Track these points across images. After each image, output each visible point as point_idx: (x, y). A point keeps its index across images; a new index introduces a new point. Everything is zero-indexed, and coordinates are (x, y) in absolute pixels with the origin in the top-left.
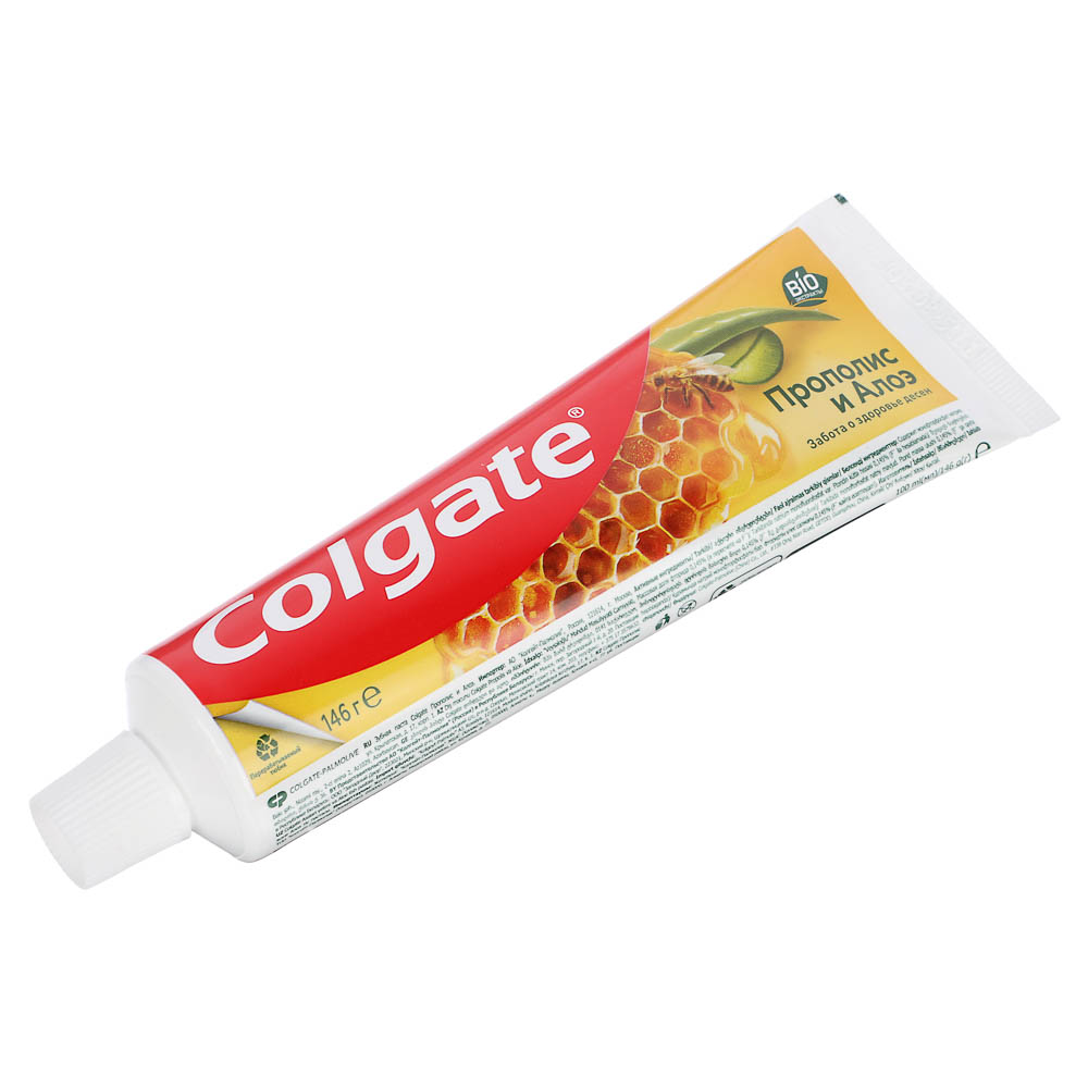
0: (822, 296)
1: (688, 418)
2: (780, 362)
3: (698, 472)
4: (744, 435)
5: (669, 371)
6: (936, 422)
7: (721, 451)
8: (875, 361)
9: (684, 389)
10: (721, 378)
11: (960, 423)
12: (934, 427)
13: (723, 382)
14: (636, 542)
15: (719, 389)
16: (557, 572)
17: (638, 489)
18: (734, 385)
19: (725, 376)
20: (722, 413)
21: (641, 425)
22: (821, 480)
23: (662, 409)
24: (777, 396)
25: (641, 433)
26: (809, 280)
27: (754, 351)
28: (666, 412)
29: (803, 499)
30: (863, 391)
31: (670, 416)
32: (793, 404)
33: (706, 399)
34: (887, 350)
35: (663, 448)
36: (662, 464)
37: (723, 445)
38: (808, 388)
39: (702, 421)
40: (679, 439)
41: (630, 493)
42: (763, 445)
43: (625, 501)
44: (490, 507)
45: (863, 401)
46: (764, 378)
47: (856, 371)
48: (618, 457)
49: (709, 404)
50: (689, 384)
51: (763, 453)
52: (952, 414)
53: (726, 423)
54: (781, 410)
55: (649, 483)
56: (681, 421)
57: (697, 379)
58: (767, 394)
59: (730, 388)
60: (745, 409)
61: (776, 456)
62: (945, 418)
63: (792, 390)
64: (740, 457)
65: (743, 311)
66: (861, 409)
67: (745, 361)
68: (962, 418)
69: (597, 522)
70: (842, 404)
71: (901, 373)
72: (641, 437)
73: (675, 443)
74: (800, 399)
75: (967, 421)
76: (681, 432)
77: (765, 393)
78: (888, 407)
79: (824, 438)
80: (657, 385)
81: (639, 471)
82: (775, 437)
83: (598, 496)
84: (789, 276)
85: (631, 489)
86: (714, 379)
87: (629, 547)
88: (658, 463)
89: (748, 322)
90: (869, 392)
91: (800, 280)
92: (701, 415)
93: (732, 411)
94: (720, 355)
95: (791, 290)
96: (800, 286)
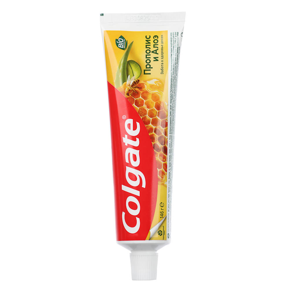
0: (125, 40)
1: (141, 96)
2: (138, 65)
3: (155, 103)
4: (152, 86)
5: (127, 90)
6: (171, 41)
7: (153, 94)
8: (148, 41)
9: (133, 91)
10: (135, 81)
11: (174, 36)
12: (172, 43)
13: (136, 81)
14: (162, 128)
15: (138, 83)
16: (159, 149)
17: (151, 119)
18: (138, 79)
19: (135, 79)
20: (144, 87)
21: (136, 107)
22: (171, 77)
23: (135, 99)
24: (146, 72)
25: (138, 108)
26: (120, 40)
27: (132, 68)
28: (136, 99)
29: (172, 84)
30: (155, 52)
31: (138, 99)
32: (150, 70)
33: (138, 88)
34: (146, 36)
35: (145, 106)
36: (149, 110)
37: (151, 93)
38: (148, 64)
39: (143, 93)
40: (145, 101)
41: (151, 121)
42: (156, 84)
43: (152, 123)
44: (137, 153)
45: (158, 54)
46: (140, 72)
47: (149, 49)
48: (141, 117)
49: (140, 88)
50: (133, 89)
51: (158, 86)
52: (171, 36)
53: (146, 88)
54: (150, 74)
55: (151, 116)
56: (141, 97)
57: (132, 86)
58: (145, 74)
59: (139, 81)
60: (145, 81)
61: (161, 84)
62: (171, 38)
63: (147, 68)
64: (156, 91)
65: (121, 62)
66: (159, 56)
67: (134, 72)
68: (173, 34)
69: (153, 133)
70: (156, 59)
71: (154, 38)
72: (139, 109)
73: (145, 103)
74: (150, 68)
75: (174, 34)
76: (143, 99)
77: (144, 74)
78: (162, 49)
79: (162, 70)
80: (129, 96)
81: (147, 115)
82: (156, 80)
83: (148, 128)
84: (117, 44)
85: (150, 120)
86: (134, 82)
87: (162, 130)
88: (148, 110)
89: (124, 63)
90: (156, 51)
91: (119, 43)
92: (142, 92)
93: (144, 85)
94: (129, 76)
95: (121, 47)
96: (121, 44)
